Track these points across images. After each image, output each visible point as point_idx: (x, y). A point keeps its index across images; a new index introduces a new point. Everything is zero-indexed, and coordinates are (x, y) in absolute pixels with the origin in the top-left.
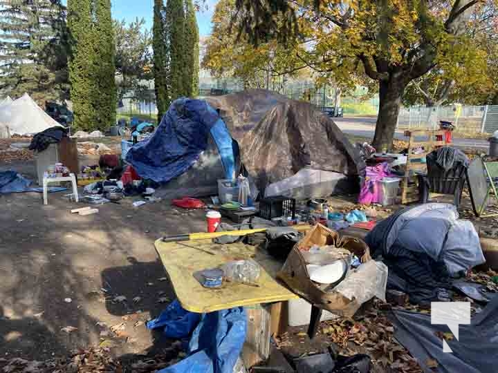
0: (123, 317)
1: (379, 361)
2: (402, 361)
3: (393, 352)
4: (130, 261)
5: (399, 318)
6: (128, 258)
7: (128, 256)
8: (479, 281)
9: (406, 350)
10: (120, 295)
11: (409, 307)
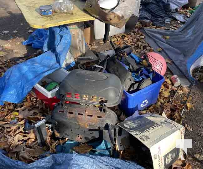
0: (9, 41)
1: (136, 51)
2: (147, 50)
3: (143, 46)
4: (9, 13)
5: (147, 32)
6: (7, 12)
7: (7, 11)
8: (184, 13)
9: (149, 45)
10: (5, 30)
11: (152, 27)
